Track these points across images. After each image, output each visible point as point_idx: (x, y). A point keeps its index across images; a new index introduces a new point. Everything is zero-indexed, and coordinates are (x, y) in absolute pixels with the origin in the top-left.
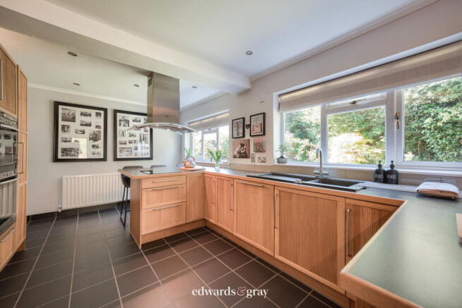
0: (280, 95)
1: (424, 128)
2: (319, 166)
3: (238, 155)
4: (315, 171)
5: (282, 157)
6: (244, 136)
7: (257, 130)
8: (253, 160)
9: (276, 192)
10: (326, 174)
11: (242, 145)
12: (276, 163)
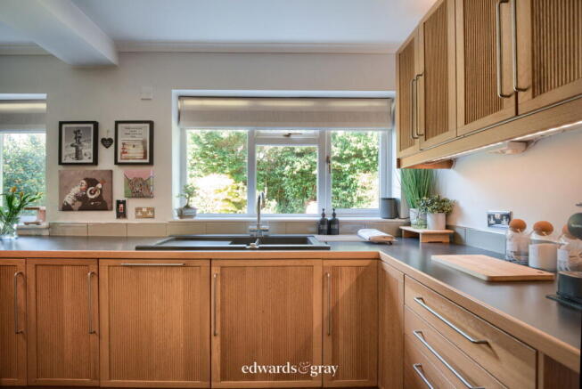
0: (181, 97)
1: (284, 176)
2: (256, 219)
3: (79, 204)
4: (250, 227)
5: (187, 207)
6: (95, 162)
7: (135, 153)
8: (122, 214)
9: (216, 271)
10: (267, 230)
11: (91, 182)
12: (177, 219)
